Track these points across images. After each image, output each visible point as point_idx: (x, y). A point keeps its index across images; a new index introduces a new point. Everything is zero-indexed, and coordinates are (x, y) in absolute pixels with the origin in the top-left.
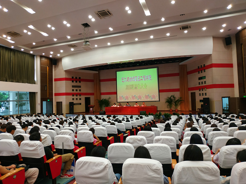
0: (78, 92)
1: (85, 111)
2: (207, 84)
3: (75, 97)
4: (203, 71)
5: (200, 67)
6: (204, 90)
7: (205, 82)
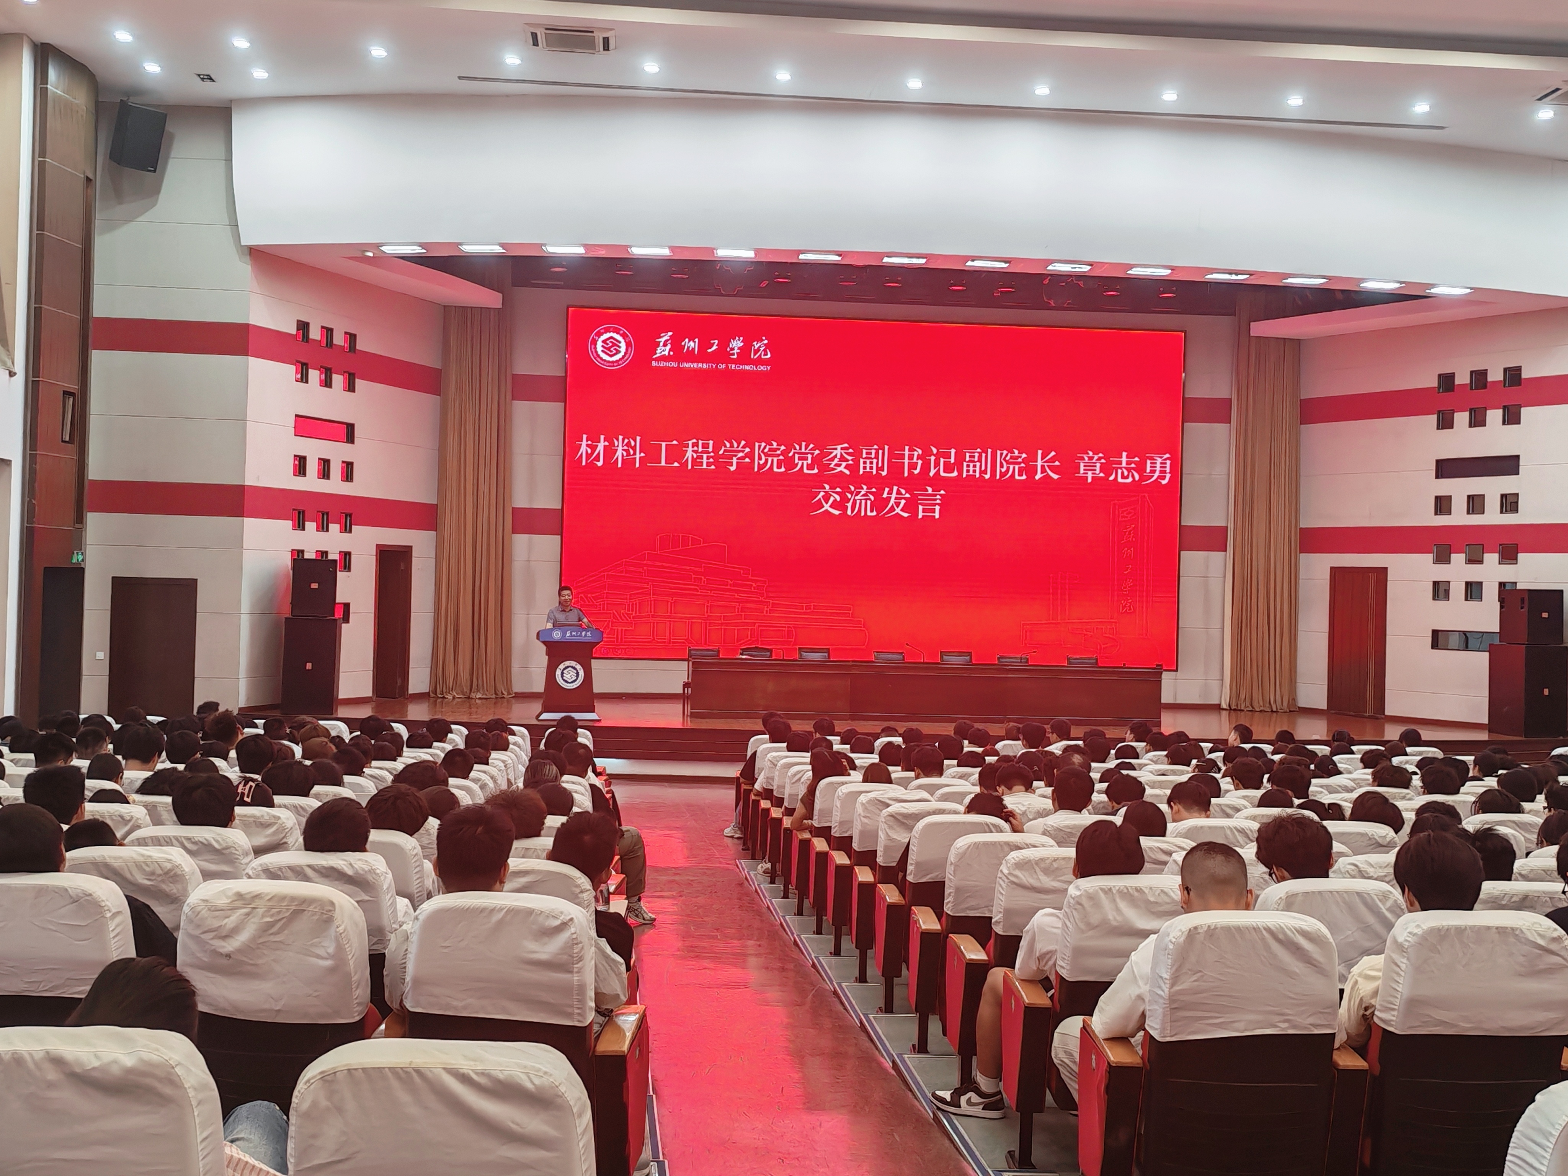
0: (335, 486)
3: (311, 537)
4: (1494, 416)
5: (1462, 379)
6: (1491, 558)
7: (1509, 503)
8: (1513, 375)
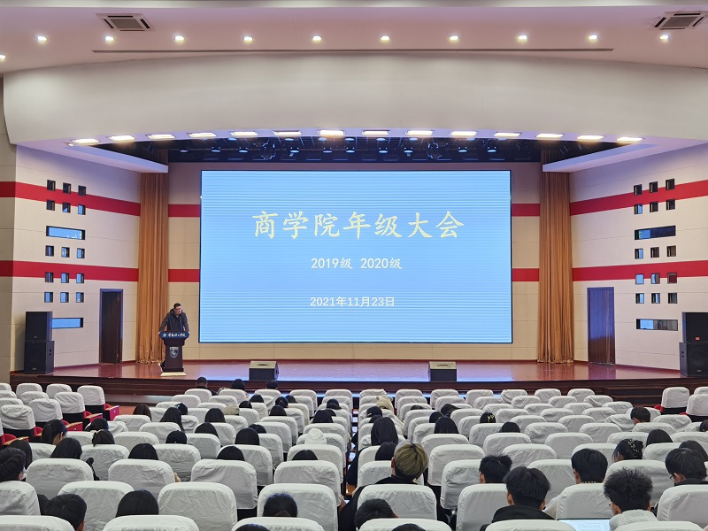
0: (74, 260)
1: (96, 360)
2: (680, 257)
3: (58, 285)
4: (662, 205)
5: (646, 187)
6: (664, 280)
7: (671, 251)
8: (671, 183)
